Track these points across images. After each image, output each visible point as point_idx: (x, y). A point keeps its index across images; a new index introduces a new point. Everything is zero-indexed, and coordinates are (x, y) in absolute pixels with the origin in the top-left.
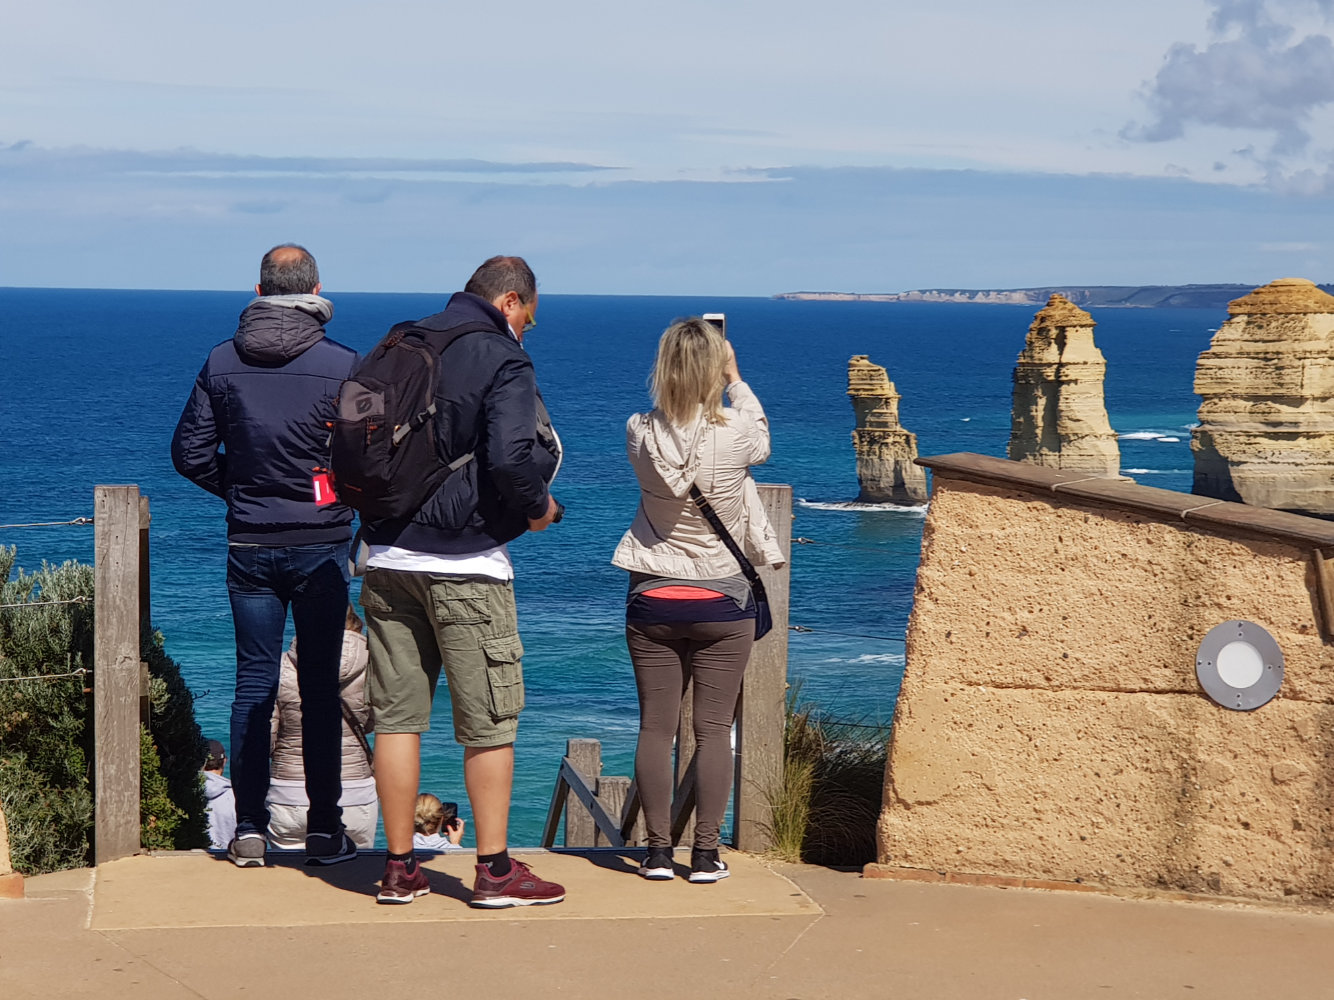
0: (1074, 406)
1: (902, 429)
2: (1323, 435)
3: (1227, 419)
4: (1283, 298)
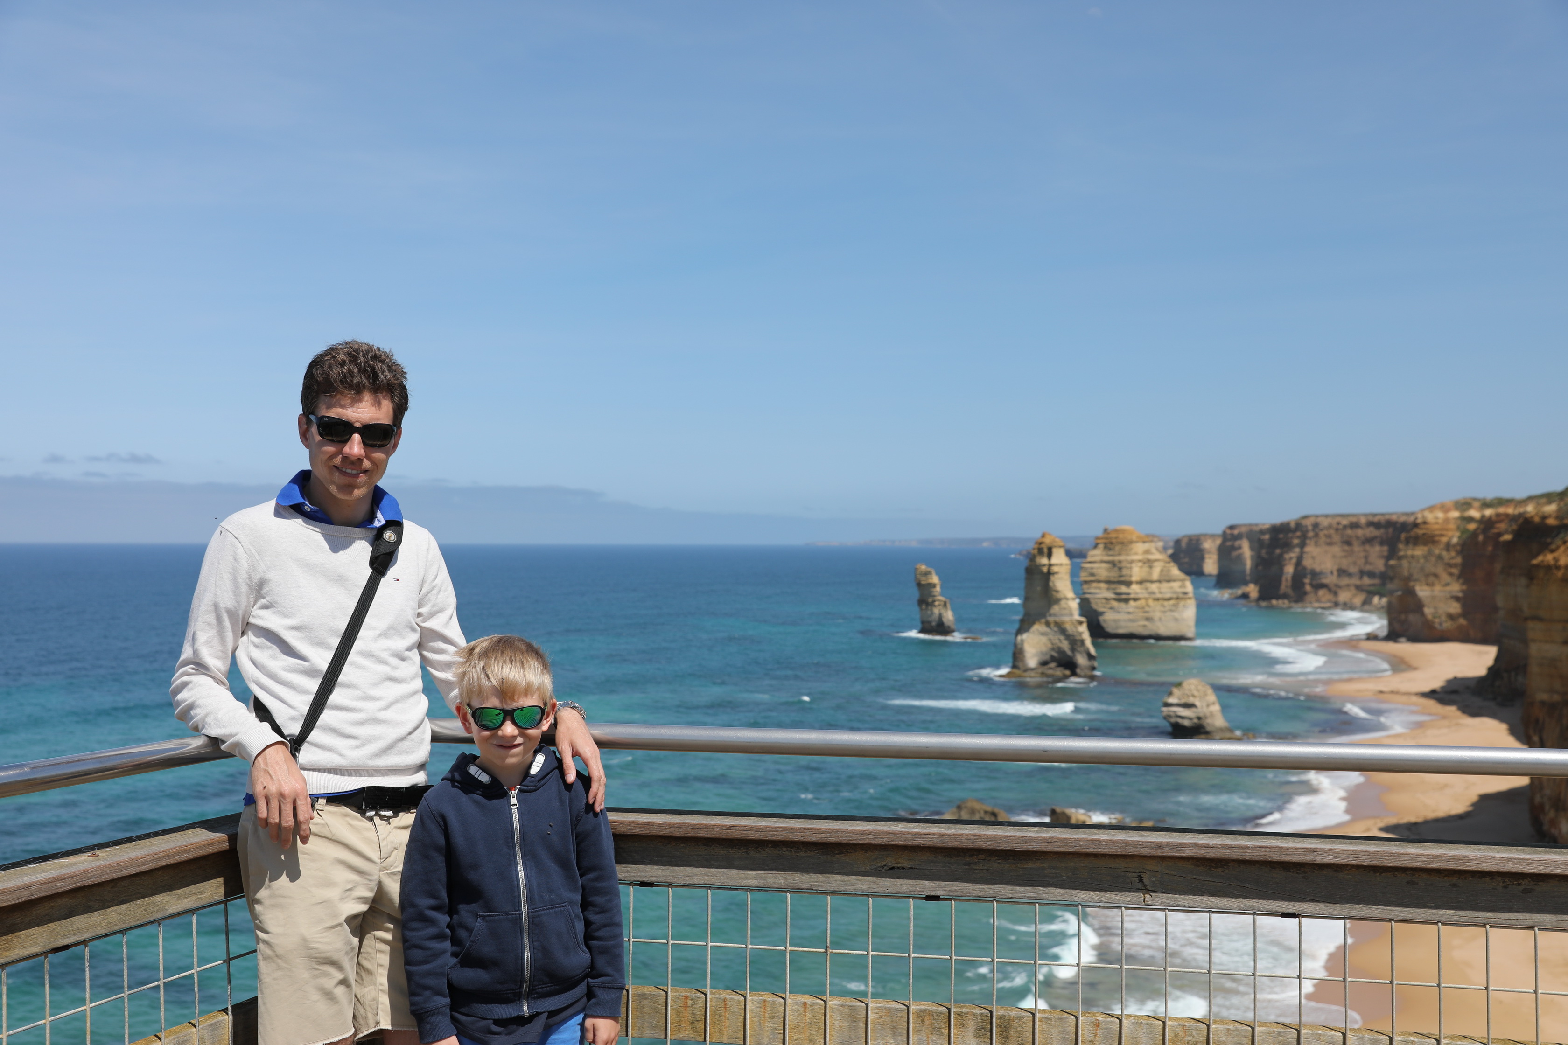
1: (942, 598)
2: (1141, 600)
4: (1121, 536)
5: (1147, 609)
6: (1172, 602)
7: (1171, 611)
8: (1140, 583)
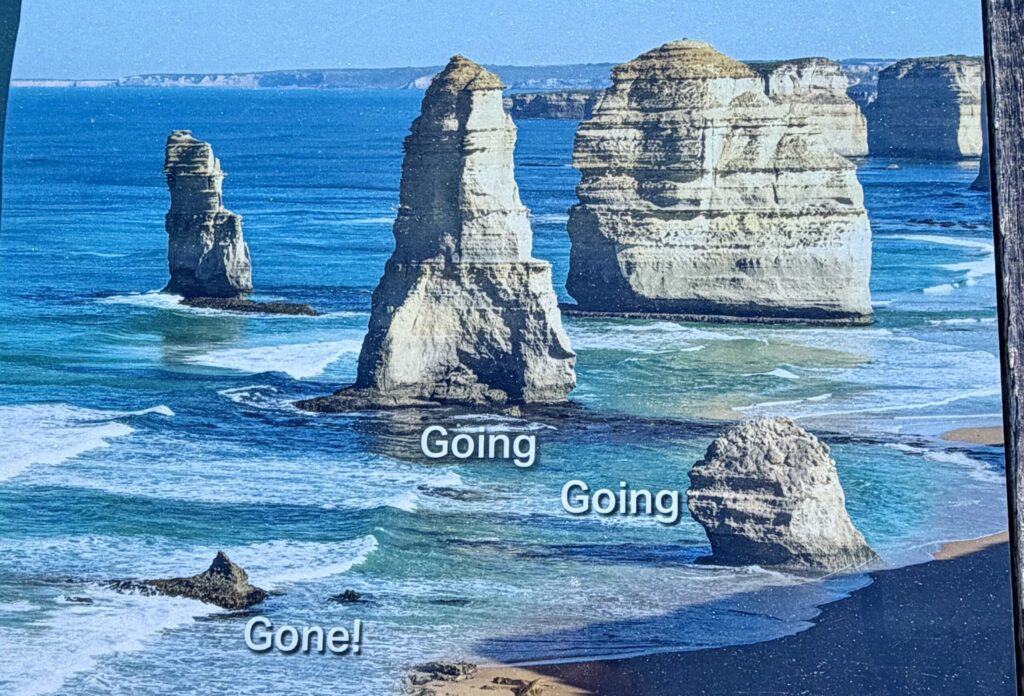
0: (478, 177)
1: (226, 211)
2: (729, 213)
3: (612, 195)
5: (741, 238)
6: (805, 221)
7: (806, 244)
8: (727, 173)
